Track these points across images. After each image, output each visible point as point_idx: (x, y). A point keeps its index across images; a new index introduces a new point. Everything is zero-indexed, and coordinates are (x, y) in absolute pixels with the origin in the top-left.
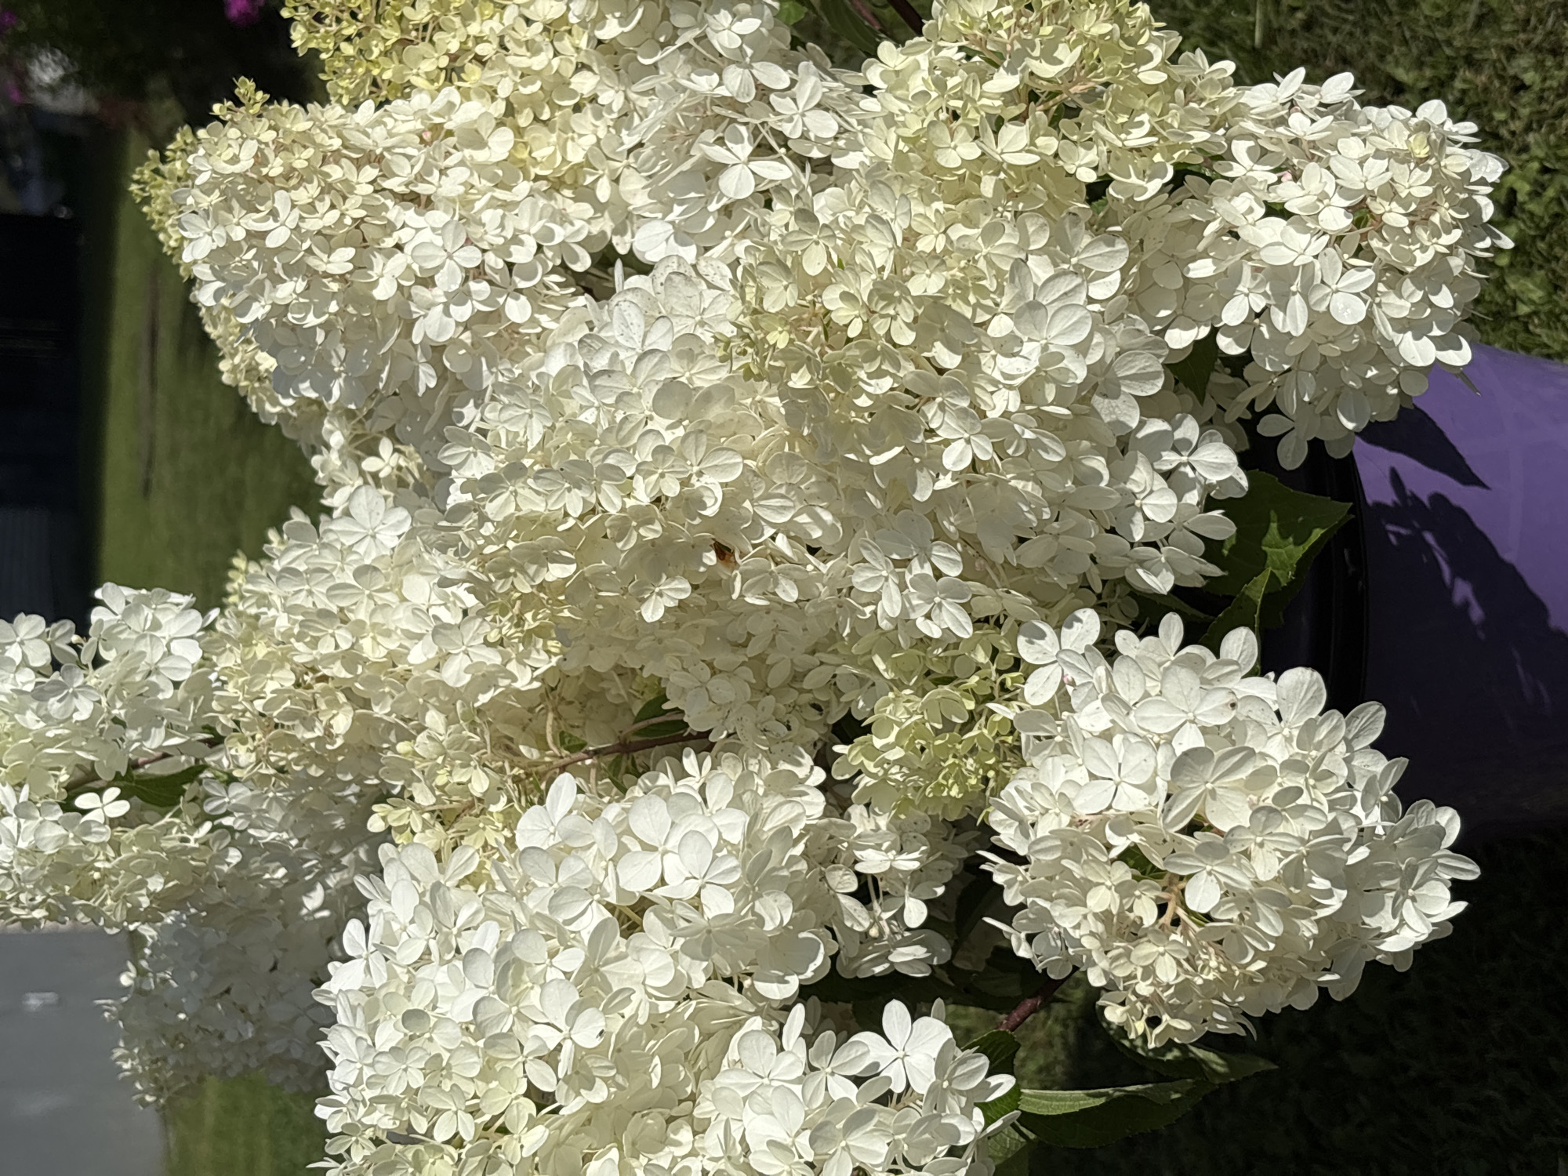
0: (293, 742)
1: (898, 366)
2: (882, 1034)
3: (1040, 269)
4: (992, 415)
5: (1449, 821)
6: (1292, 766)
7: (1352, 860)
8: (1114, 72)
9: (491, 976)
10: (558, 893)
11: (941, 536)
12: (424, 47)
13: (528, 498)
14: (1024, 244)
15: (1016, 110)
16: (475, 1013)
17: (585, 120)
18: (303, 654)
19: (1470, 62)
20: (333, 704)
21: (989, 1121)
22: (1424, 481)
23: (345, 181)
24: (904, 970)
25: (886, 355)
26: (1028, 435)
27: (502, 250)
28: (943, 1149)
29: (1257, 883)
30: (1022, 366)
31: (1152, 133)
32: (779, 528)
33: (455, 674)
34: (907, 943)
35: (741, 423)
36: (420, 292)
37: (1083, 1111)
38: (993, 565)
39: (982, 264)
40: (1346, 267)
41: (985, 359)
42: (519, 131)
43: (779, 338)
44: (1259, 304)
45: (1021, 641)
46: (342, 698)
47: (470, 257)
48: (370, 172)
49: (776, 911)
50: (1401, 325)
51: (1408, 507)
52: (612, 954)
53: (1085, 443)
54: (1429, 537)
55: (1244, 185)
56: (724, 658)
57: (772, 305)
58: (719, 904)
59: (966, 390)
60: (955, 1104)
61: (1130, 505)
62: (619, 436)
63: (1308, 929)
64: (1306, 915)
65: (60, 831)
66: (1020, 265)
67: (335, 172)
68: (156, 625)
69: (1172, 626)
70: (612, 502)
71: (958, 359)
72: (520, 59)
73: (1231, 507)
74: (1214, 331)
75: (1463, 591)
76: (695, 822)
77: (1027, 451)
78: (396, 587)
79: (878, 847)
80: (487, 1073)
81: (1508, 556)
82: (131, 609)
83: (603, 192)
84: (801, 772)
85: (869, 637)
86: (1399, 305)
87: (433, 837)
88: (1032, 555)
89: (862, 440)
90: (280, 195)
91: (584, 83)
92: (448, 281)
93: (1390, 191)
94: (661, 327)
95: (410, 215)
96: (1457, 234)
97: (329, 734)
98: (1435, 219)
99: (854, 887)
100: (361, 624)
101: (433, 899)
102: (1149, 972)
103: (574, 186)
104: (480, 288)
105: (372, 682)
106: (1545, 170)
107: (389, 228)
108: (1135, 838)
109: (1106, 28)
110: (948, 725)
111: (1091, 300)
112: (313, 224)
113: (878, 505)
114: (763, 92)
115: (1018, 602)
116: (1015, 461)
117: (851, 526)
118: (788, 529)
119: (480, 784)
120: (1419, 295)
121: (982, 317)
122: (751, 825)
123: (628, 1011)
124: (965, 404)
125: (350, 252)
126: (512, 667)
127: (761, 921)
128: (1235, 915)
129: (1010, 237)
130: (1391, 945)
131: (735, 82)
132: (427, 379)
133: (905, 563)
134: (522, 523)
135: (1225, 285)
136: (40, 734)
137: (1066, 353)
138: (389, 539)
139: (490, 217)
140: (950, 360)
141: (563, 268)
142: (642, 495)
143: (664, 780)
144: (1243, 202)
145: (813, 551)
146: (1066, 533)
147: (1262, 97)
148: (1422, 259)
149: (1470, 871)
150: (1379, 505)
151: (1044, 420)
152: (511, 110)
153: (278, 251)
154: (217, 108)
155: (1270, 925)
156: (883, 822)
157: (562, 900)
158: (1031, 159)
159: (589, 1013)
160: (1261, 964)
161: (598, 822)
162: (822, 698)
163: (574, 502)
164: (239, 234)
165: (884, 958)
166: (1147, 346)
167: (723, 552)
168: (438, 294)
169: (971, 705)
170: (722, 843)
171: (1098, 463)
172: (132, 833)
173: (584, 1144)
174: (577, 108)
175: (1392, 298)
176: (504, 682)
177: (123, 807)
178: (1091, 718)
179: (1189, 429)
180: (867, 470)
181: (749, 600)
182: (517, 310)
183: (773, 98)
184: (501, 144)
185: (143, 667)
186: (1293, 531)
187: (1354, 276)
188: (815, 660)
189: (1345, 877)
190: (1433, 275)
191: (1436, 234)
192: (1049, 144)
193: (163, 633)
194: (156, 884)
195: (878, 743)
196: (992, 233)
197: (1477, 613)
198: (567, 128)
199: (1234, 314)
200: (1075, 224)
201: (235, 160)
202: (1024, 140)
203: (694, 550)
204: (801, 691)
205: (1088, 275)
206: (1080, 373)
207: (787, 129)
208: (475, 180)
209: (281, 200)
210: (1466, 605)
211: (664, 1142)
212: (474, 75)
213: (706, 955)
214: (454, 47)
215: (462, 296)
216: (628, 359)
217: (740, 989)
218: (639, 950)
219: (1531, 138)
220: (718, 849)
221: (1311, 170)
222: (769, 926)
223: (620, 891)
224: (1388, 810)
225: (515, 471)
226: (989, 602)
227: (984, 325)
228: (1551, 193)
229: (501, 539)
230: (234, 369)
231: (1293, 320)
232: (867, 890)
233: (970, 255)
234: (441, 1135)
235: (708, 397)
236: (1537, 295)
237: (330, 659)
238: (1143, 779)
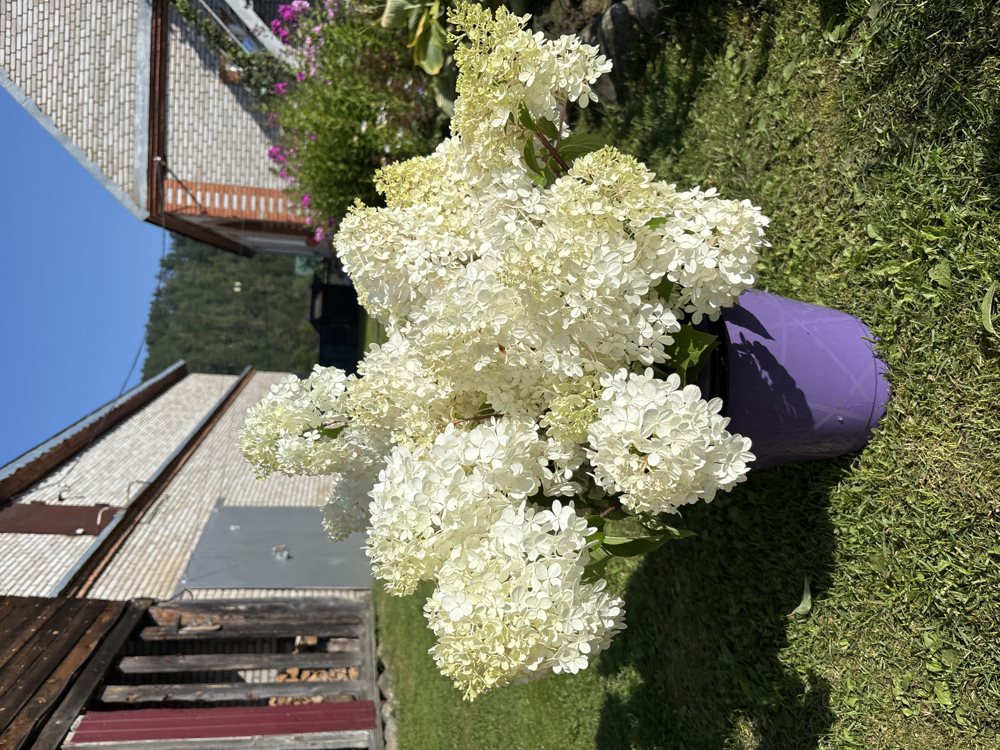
0: (370, 416)
1: (555, 281)
2: (551, 510)
3: (605, 250)
4: (588, 299)
5: (747, 442)
6: (686, 416)
7: (707, 451)
8: (630, 183)
9: (421, 486)
10: (445, 461)
11: (573, 341)
12: (416, 190)
13: (437, 329)
14: (600, 241)
15: (598, 197)
16: (415, 498)
17: (467, 213)
18: (374, 386)
19: (779, 208)
20: (383, 402)
21: (587, 542)
22: (752, 337)
23: (388, 231)
24: (565, 494)
25: (552, 278)
26: (599, 305)
27: (437, 252)
28: (570, 550)
29: (673, 456)
30: (597, 283)
31: (645, 204)
32: (520, 341)
33: (421, 393)
34: (567, 485)
35: (508, 306)
36: (410, 266)
37: (625, 544)
38: (591, 353)
39: (586, 249)
40: (710, 249)
41: (586, 280)
42: (446, 217)
43: (516, 272)
44: (680, 263)
45: (601, 379)
46: (386, 401)
47: (426, 255)
48: (396, 228)
49: (517, 469)
50: (730, 270)
51: (746, 345)
52: (462, 481)
53: (620, 310)
54: (753, 356)
55: (677, 224)
56: (505, 386)
57: (513, 261)
58: (497, 465)
59: (580, 290)
60: (575, 536)
61: (637, 332)
62: (467, 308)
63: (691, 473)
64: (690, 468)
65: (298, 443)
66: (597, 249)
67: (385, 228)
68: (331, 378)
69: (650, 372)
70: (464, 330)
71: (576, 279)
72: (446, 193)
73: (674, 335)
74: (667, 274)
75: (765, 374)
76: (491, 438)
77: (601, 311)
78: (404, 365)
79: (557, 451)
80: (419, 518)
81: (781, 363)
82: (323, 373)
83: (472, 236)
84: (530, 426)
85: (551, 379)
86: (728, 262)
87: (410, 444)
88: (605, 349)
89: (545, 308)
90: (367, 235)
91: (467, 201)
92: (419, 262)
93: (724, 223)
94: (482, 273)
95: (409, 242)
96: (748, 238)
97: (382, 413)
98: (741, 233)
99: (547, 464)
100: (392, 376)
101: (406, 461)
102: (635, 485)
103: (464, 234)
104: (430, 265)
105: (395, 395)
106: (803, 242)
107: (402, 246)
108: (632, 441)
109: (627, 169)
110: (577, 408)
111: (624, 262)
112: (376, 244)
113: (551, 330)
114: (520, 199)
115: (599, 365)
116: (596, 315)
117: (544, 340)
118: (523, 341)
119: (424, 426)
120: (735, 259)
121: (585, 266)
122: (510, 440)
123: (466, 500)
124: (578, 294)
125: (388, 253)
126: (440, 391)
127: (512, 472)
128: (665, 467)
129: (595, 239)
130: (722, 482)
131: (511, 195)
132: (413, 295)
133: (561, 352)
134: (434, 336)
135: (670, 257)
136: (293, 412)
137: (614, 278)
138: (403, 350)
139: (434, 242)
140: (573, 280)
141: (458, 260)
142: (474, 327)
143: (485, 426)
144: (677, 228)
145: (533, 349)
146: (616, 341)
147: (685, 195)
148: (736, 246)
149: (753, 458)
150: (735, 344)
151: (606, 301)
152: (444, 211)
153: (367, 252)
154: (349, 208)
155: (678, 470)
156: (559, 444)
157: (446, 463)
158: (602, 213)
159: (452, 499)
160: (675, 485)
161: (459, 438)
162: (539, 402)
163: (451, 330)
164: (354, 248)
165: (558, 490)
166: (644, 278)
167: (502, 349)
168: (416, 267)
169: (584, 401)
170: (500, 445)
171: (626, 317)
172: (321, 445)
173: (450, 544)
174: (465, 209)
175: (726, 260)
176: (436, 396)
177: (319, 436)
178: (621, 402)
179: (660, 308)
180: (545, 318)
181: (510, 364)
182: (442, 272)
183: (524, 200)
184: (440, 220)
185: (326, 391)
186: (697, 346)
187: (712, 252)
188: (536, 388)
189: (707, 457)
190: (740, 252)
191: (741, 238)
192: (609, 208)
193: (334, 380)
194: (328, 462)
195: (554, 414)
196: (589, 238)
197: (770, 382)
198: (461, 215)
199: (672, 267)
200: (618, 236)
201: (353, 224)
202: (600, 207)
203: (492, 347)
204: (532, 399)
205: (623, 254)
206: (617, 284)
207: (528, 210)
208: (430, 231)
209: (367, 236)
210: (766, 379)
211: (479, 546)
212: (432, 198)
213: (493, 482)
214: (426, 190)
215: (424, 267)
216: (471, 283)
217: (507, 496)
218: (471, 481)
219: (798, 232)
220: (498, 448)
221: (699, 218)
222: (515, 474)
223: (466, 461)
224: (724, 435)
225: (433, 319)
226: (590, 367)
227: (586, 269)
228: (804, 249)
229: (429, 342)
230: (362, 300)
231: (691, 268)
232: (552, 466)
233: (582, 246)
234: (403, 538)
235: (496, 296)
236: (799, 283)
237: (382, 387)
238: (634, 421)
